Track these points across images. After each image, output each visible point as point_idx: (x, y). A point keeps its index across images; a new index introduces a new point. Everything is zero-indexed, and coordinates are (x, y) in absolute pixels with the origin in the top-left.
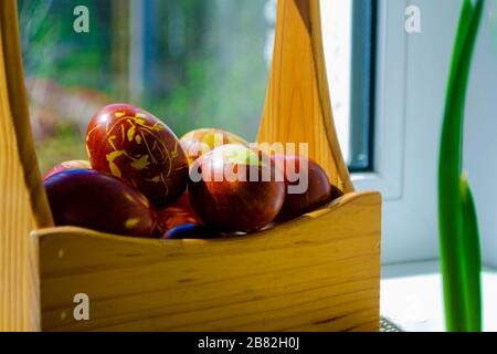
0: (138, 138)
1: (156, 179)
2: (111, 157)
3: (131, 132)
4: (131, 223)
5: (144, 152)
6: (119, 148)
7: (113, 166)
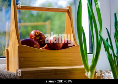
0: (37, 34)
1: (40, 41)
2: (33, 38)
3: (36, 33)
4: (35, 46)
5: (38, 36)
6: (34, 36)
7: (33, 39)
